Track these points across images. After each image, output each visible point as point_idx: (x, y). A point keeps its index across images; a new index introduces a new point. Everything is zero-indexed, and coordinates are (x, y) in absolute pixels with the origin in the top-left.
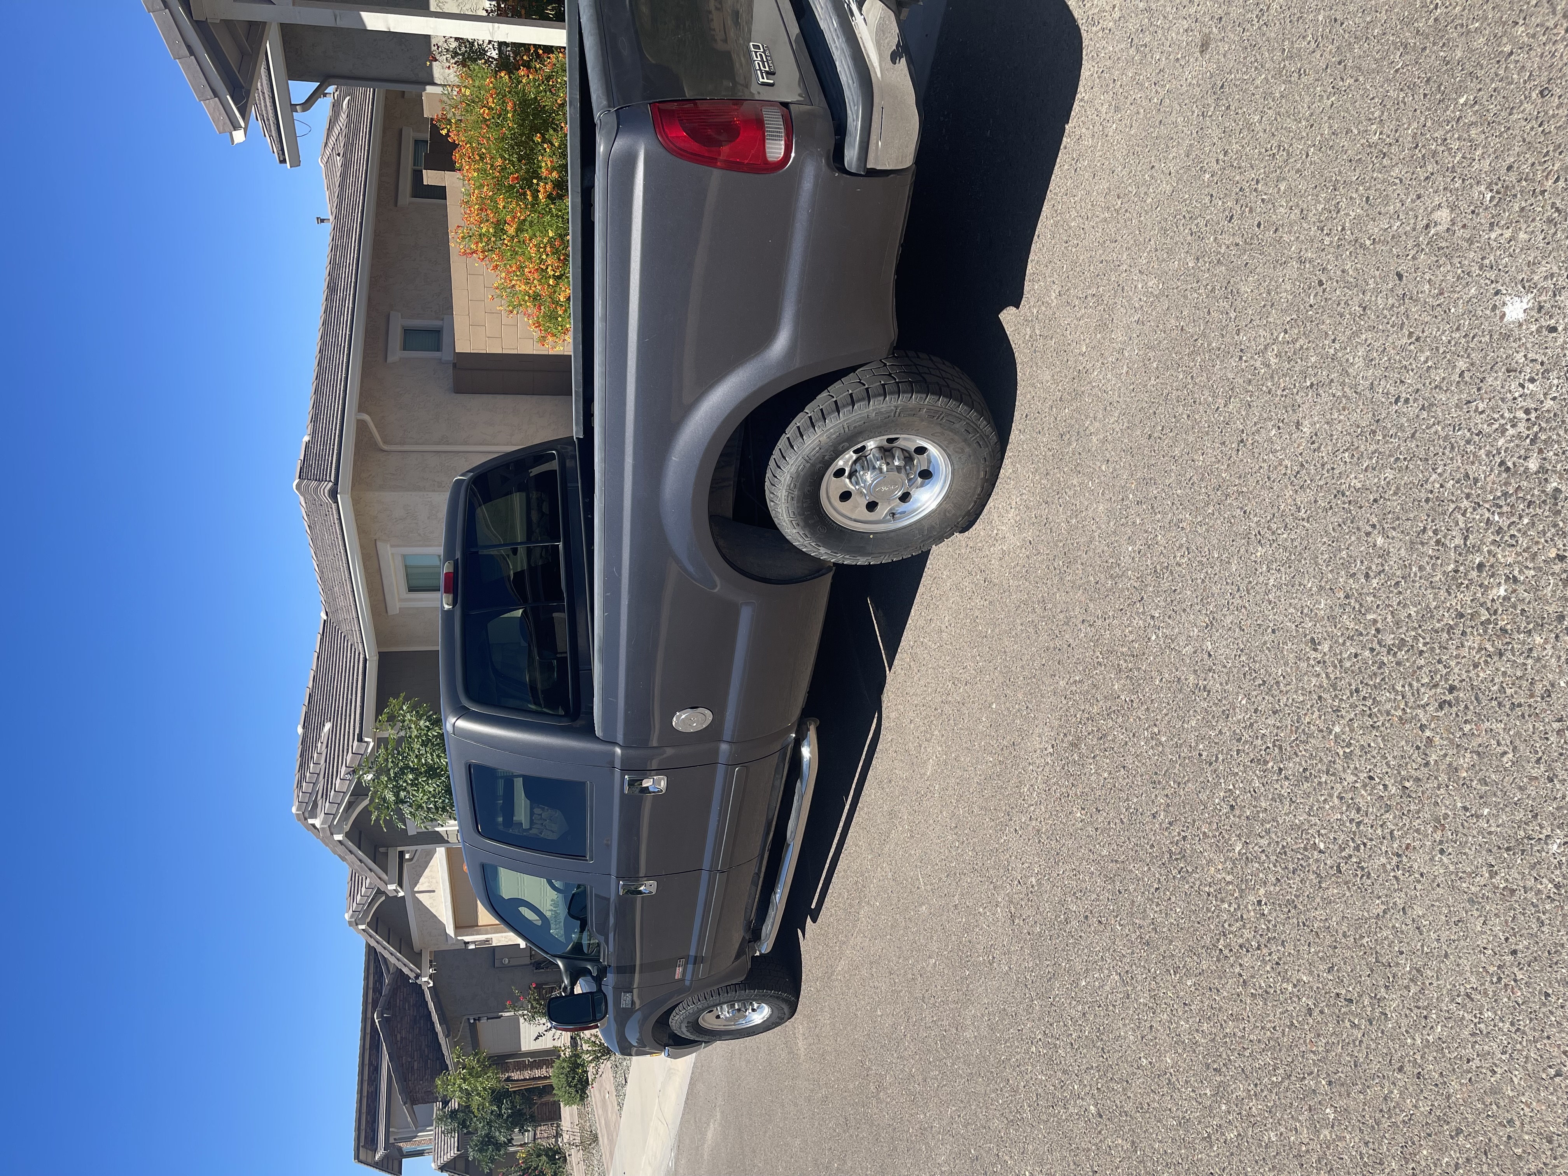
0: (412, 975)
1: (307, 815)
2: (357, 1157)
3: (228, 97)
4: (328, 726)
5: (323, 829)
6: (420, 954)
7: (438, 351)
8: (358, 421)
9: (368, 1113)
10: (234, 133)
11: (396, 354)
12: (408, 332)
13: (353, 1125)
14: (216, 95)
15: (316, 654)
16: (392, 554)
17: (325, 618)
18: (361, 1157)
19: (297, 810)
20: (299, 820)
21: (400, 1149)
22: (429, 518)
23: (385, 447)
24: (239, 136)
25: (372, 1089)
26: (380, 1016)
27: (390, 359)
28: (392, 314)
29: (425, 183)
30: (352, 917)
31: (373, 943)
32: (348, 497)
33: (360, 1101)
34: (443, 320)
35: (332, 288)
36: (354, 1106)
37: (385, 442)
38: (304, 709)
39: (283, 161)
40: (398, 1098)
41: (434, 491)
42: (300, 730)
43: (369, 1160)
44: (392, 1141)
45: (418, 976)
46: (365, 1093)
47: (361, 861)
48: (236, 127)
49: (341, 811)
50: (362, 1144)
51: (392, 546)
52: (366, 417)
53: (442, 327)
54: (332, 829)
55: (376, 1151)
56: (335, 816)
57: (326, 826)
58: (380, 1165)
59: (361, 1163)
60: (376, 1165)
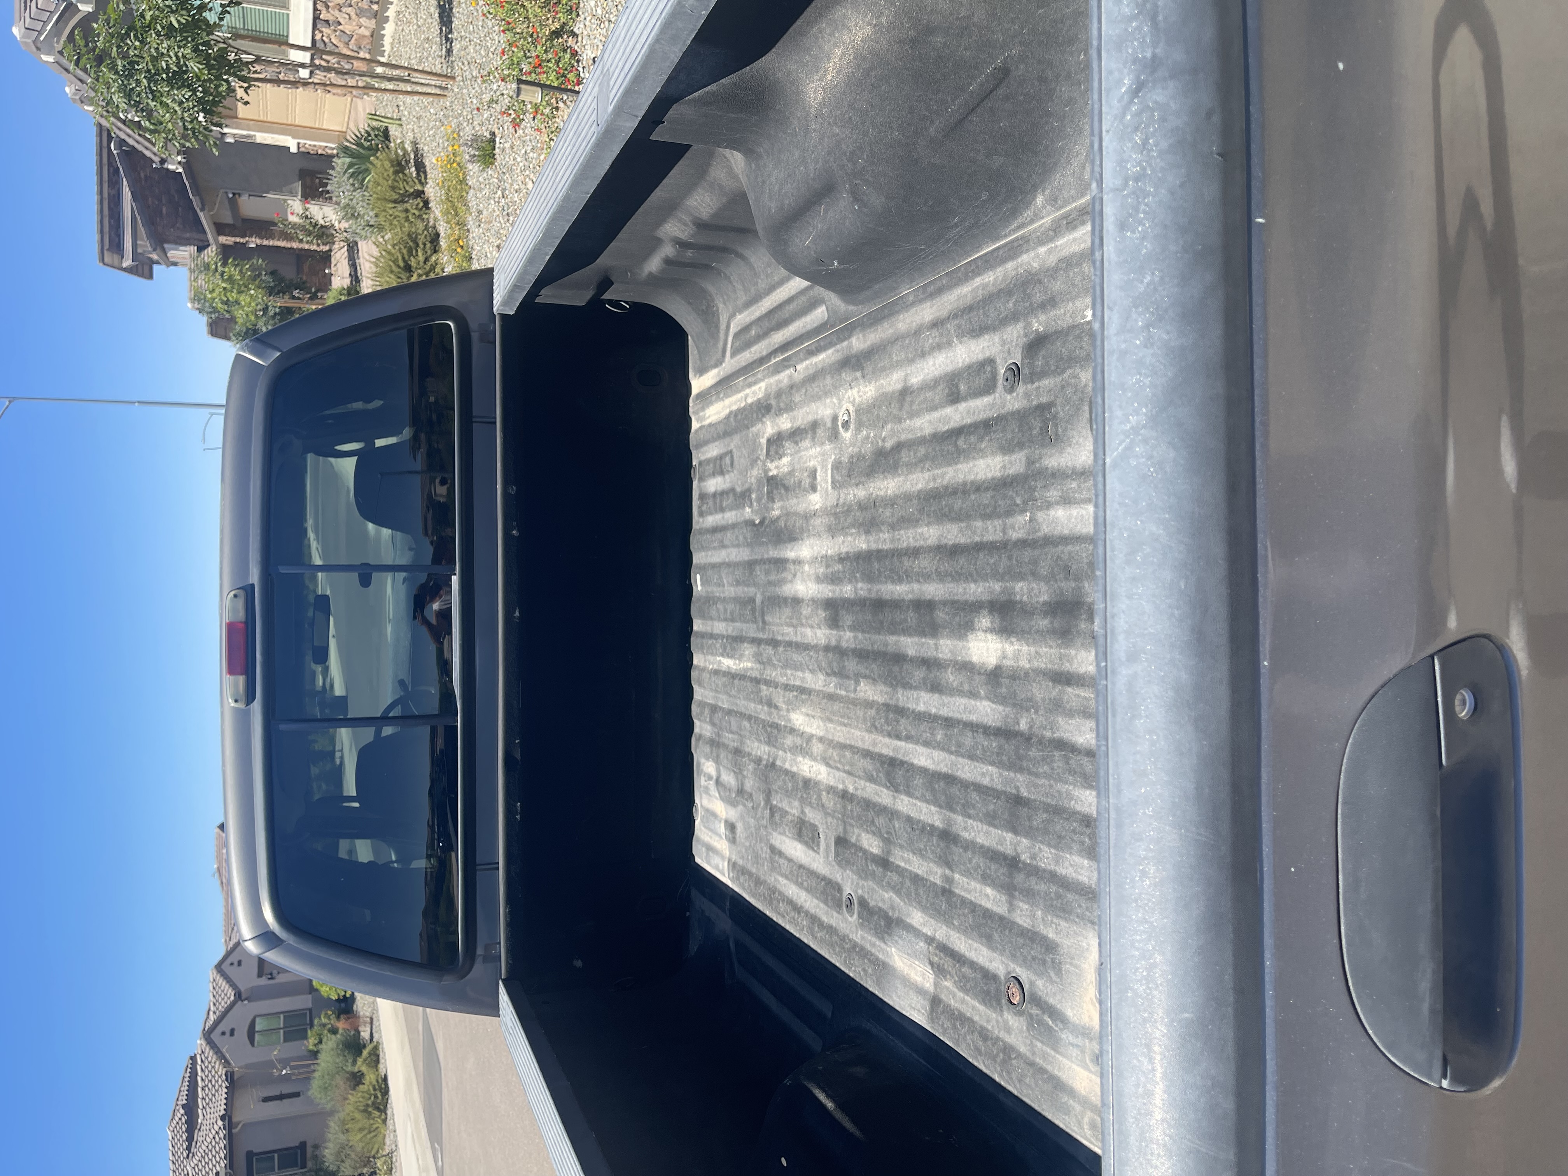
0: (157, 159)
2: (102, 260)
5: (24, 43)
9: (110, 217)
18: (106, 260)
21: (151, 259)
25: (113, 192)
26: (119, 147)
30: (75, 94)
31: (104, 122)
43: (116, 263)
44: (140, 250)
45: (163, 161)
49: (48, 28)
50: (106, 246)
54: (39, 45)
55: (123, 257)
56: (40, 33)
57: (29, 41)
58: (129, 270)
59: (108, 265)
60: (125, 270)
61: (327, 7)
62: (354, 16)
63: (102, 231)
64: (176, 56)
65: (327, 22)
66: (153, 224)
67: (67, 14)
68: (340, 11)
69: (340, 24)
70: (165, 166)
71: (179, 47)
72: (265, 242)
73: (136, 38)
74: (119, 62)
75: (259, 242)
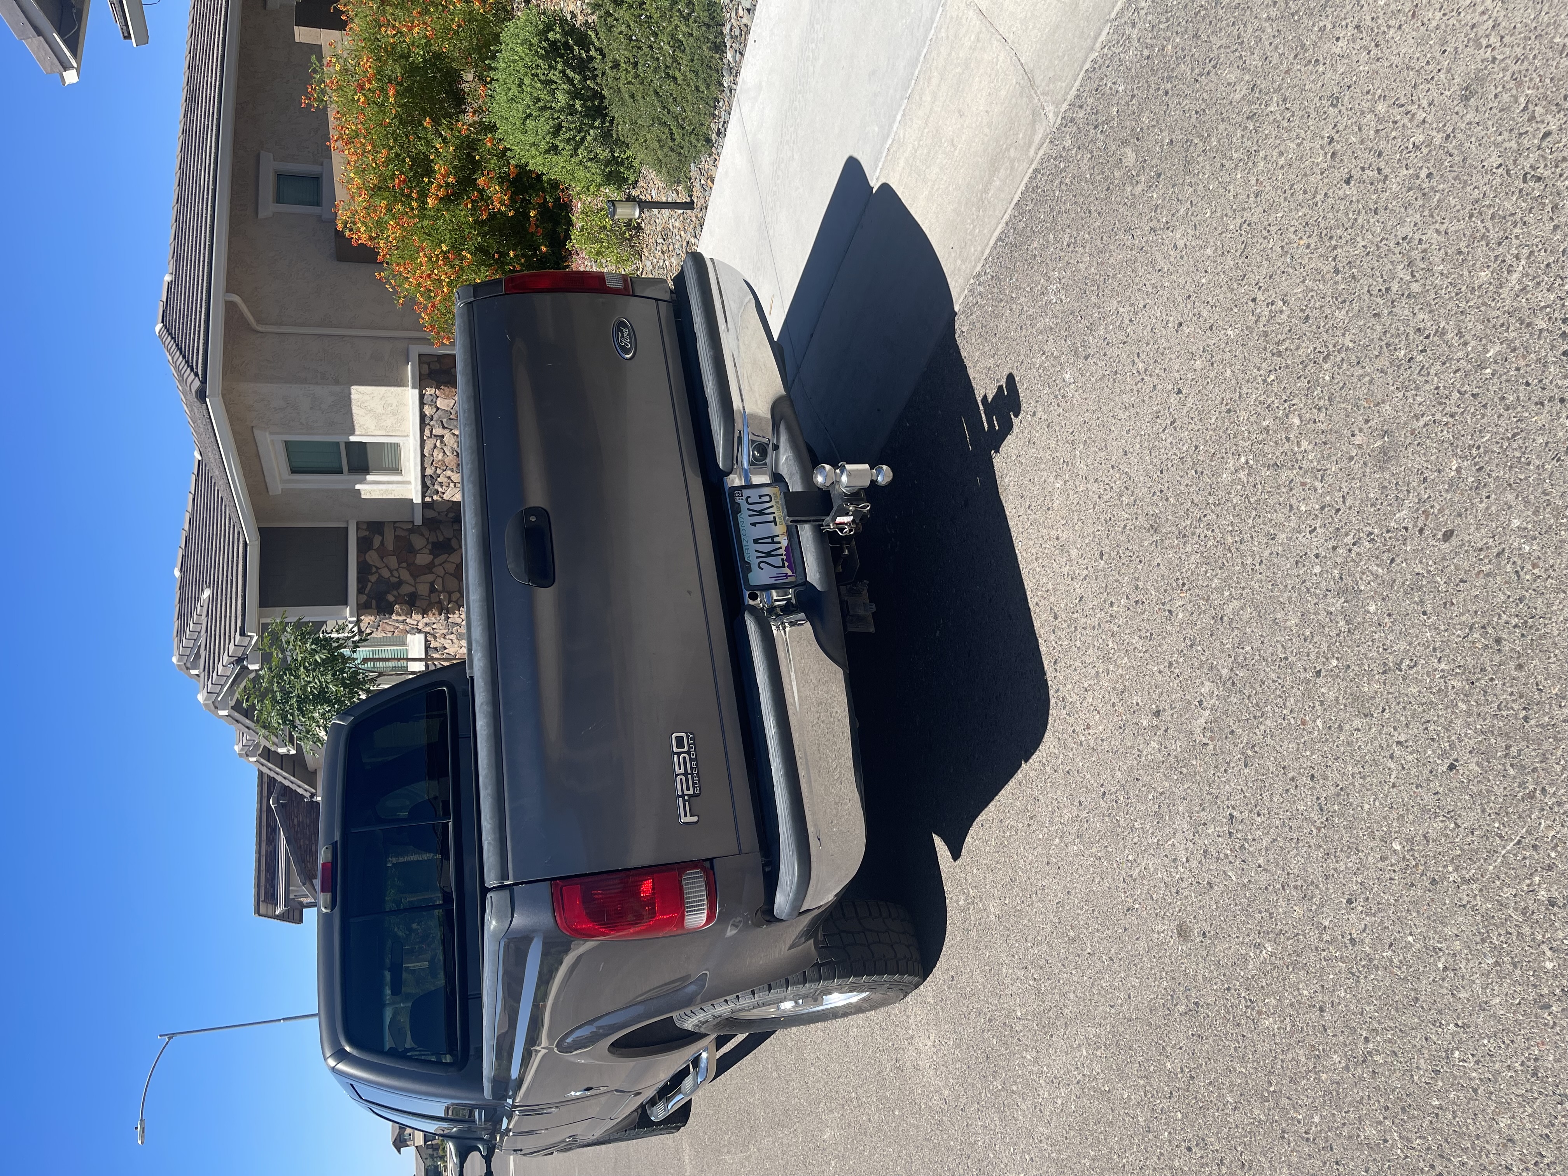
0: (307, 795)
1: (189, 665)
2: (258, 912)
3: (55, 35)
4: (207, 593)
5: (205, 705)
6: (315, 772)
7: (318, 205)
8: (227, 302)
9: (267, 870)
10: (64, 73)
11: (269, 207)
12: (281, 177)
13: (252, 882)
14: (39, 33)
15: (191, 496)
16: (272, 441)
17: (200, 458)
18: (261, 912)
19: (178, 661)
20: (181, 669)
21: (301, 903)
22: (311, 408)
23: (259, 328)
24: (71, 77)
25: (271, 848)
26: (276, 801)
27: (261, 215)
28: (263, 154)
29: (297, 40)
30: (242, 750)
31: (265, 770)
32: (219, 400)
33: (259, 861)
34: (322, 164)
35: (192, 98)
36: (253, 865)
37: (258, 321)
38: (180, 553)
39: (128, 37)
40: (296, 879)
41: (316, 383)
42: (177, 573)
43: (270, 913)
44: (292, 896)
45: (313, 795)
46: (264, 852)
47: (248, 728)
48: (66, 67)
49: (225, 690)
50: (262, 899)
51: (271, 433)
52: (236, 298)
53: (321, 175)
54: (217, 704)
55: (276, 905)
56: (218, 694)
57: (210, 702)
58: (282, 917)
59: (262, 916)
60: (277, 917)
61: (435, 637)
62: (455, 640)
63: (258, 886)
64: (320, 682)
65: (436, 649)
66: (303, 862)
67: (239, 679)
68: (445, 638)
69: (445, 648)
70: (314, 800)
71: (322, 675)
72: (401, 860)
73: (291, 674)
74: (278, 694)
75: (394, 860)
